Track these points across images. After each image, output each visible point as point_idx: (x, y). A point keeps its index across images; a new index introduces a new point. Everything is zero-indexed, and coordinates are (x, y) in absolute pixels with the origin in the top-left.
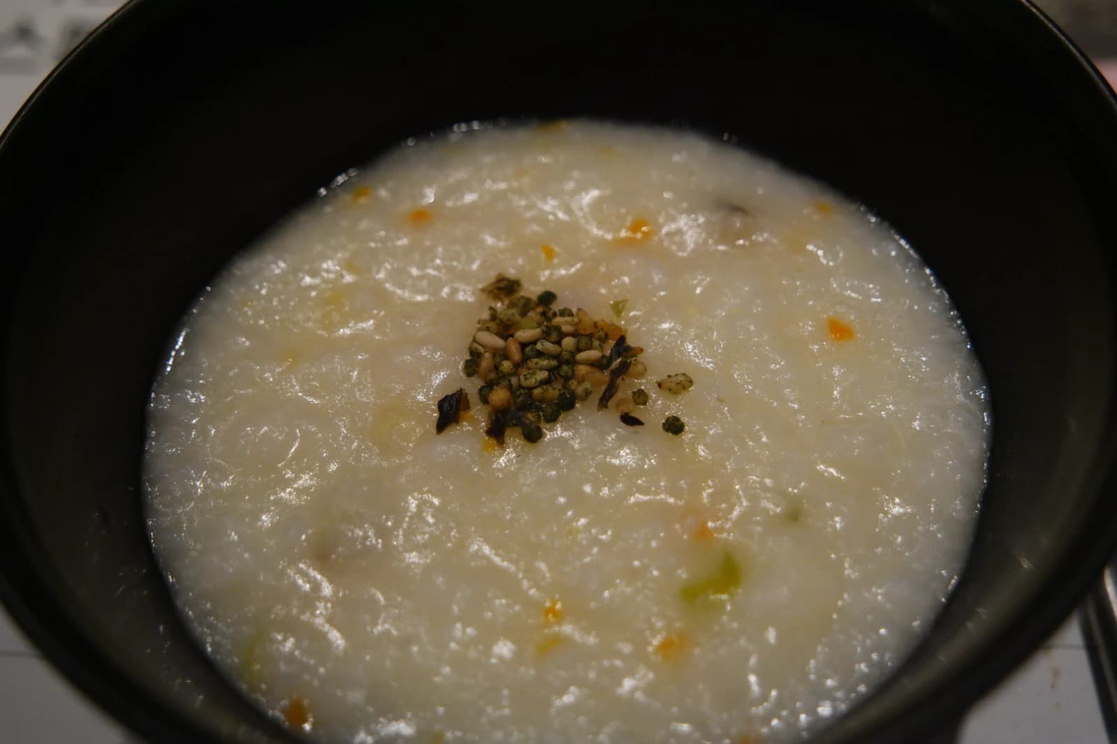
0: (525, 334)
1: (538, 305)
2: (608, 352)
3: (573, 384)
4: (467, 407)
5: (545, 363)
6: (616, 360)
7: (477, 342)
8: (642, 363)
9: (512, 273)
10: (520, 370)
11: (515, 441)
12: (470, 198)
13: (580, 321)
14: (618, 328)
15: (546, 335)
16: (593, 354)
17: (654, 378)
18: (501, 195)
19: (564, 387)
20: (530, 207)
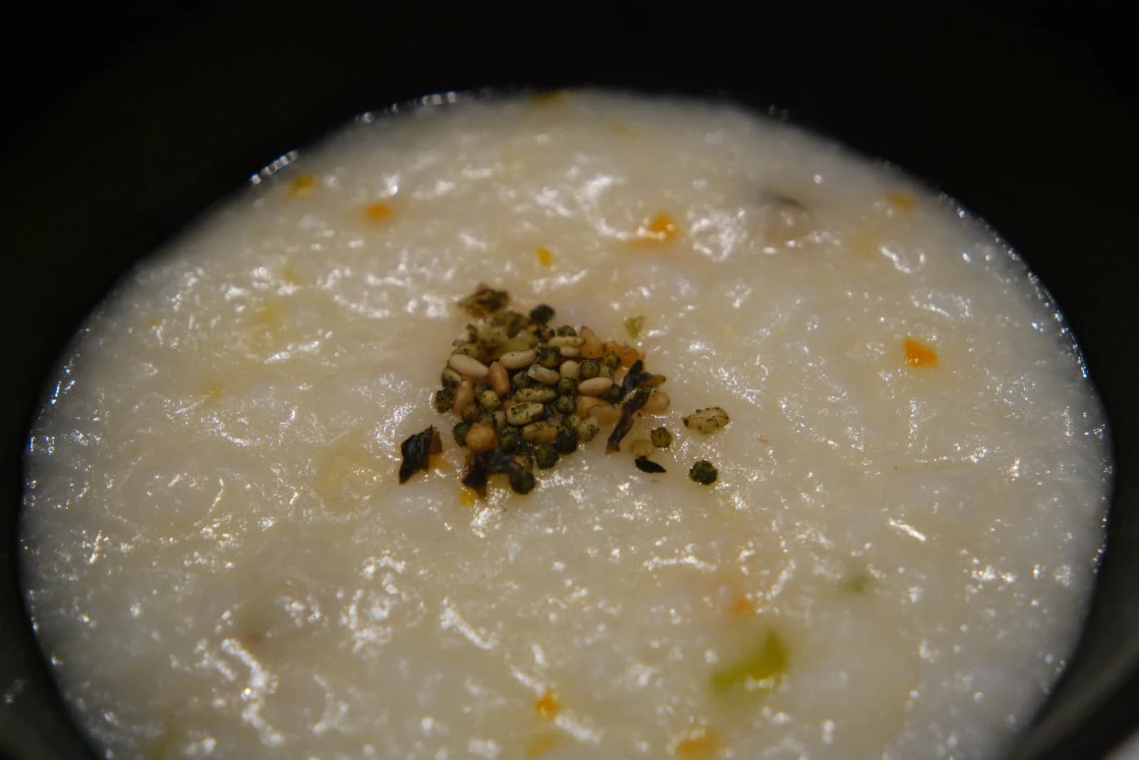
0: (515, 357)
1: (531, 323)
2: (620, 382)
3: (575, 420)
4: (439, 449)
5: (538, 393)
6: (630, 391)
7: (452, 369)
8: (664, 394)
9: (497, 283)
10: (507, 403)
11: (499, 493)
12: (443, 187)
13: (585, 342)
14: (633, 352)
15: (541, 358)
16: (601, 382)
17: (681, 415)
18: (484, 185)
19: (563, 424)
20: (520, 200)
